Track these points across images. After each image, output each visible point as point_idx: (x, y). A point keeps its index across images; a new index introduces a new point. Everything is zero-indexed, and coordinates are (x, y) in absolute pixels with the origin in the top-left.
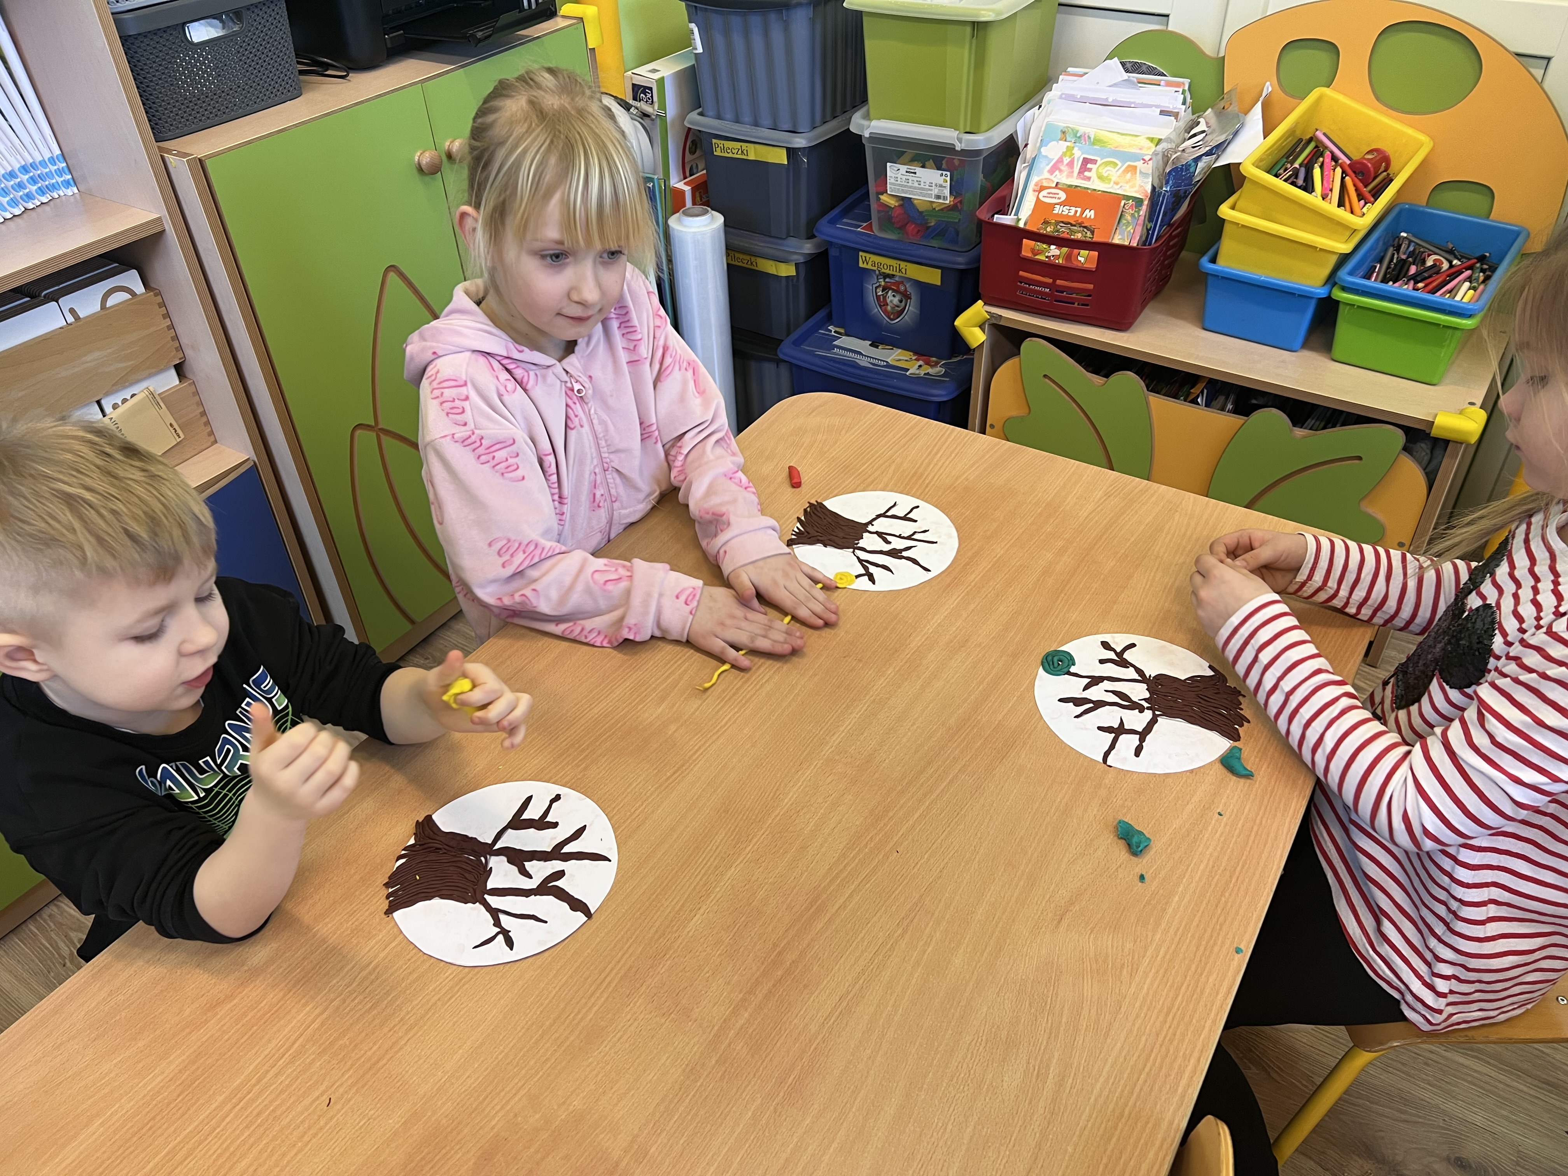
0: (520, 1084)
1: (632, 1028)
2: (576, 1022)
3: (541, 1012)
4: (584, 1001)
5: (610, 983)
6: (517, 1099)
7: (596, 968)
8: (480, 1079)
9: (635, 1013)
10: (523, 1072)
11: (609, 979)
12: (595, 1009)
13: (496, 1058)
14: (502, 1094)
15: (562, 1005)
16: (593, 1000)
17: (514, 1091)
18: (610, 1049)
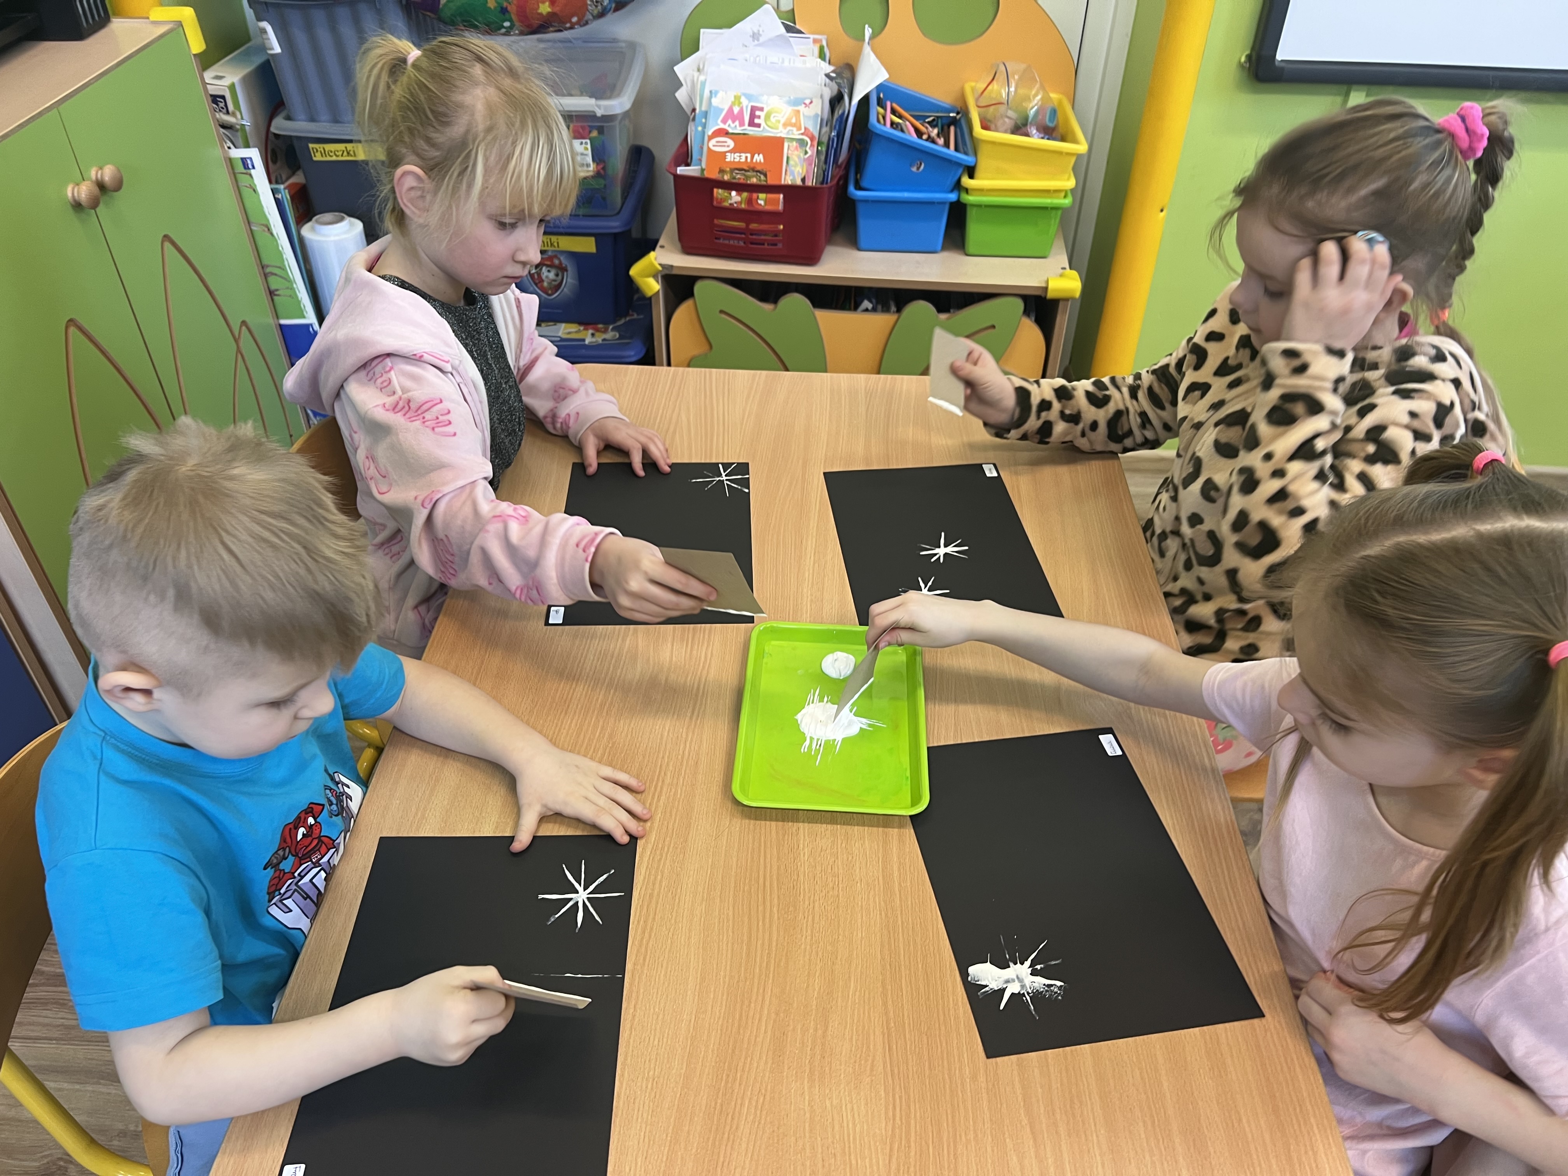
0: (761, 991)
1: (816, 908)
2: (767, 925)
3: (733, 932)
4: (761, 908)
5: (771, 885)
6: (767, 1002)
7: (750, 880)
8: (724, 1003)
9: (810, 898)
10: (756, 981)
11: (768, 884)
12: (775, 910)
13: (724, 982)
14: (753, 1005)
15: (746, 919)
16: (768, 904)
17: (760, 998)
18: (812, 932)
